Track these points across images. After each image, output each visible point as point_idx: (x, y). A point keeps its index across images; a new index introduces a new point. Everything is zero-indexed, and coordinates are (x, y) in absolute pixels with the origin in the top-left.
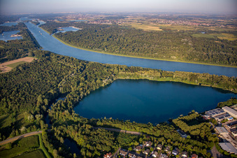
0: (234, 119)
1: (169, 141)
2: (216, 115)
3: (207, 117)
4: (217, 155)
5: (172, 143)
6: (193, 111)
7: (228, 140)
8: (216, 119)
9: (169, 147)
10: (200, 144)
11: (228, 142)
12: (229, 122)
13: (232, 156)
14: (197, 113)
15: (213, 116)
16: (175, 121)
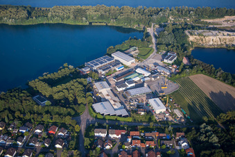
0: (126, 67)
1: (17, 114)
2: (100, 65)
3: (86, 70)
4: (88, 121)
5: (22, 116)
6: (66, 65)
7: (107, 98)
8: (99, 71)
9: (16, 122)
10: (64, 110)
11: (106, 100)
12: (117, 73)
13: (107, 118)
14: (71, 67)
15: (95, 68)
16: (31, 84)
